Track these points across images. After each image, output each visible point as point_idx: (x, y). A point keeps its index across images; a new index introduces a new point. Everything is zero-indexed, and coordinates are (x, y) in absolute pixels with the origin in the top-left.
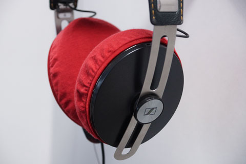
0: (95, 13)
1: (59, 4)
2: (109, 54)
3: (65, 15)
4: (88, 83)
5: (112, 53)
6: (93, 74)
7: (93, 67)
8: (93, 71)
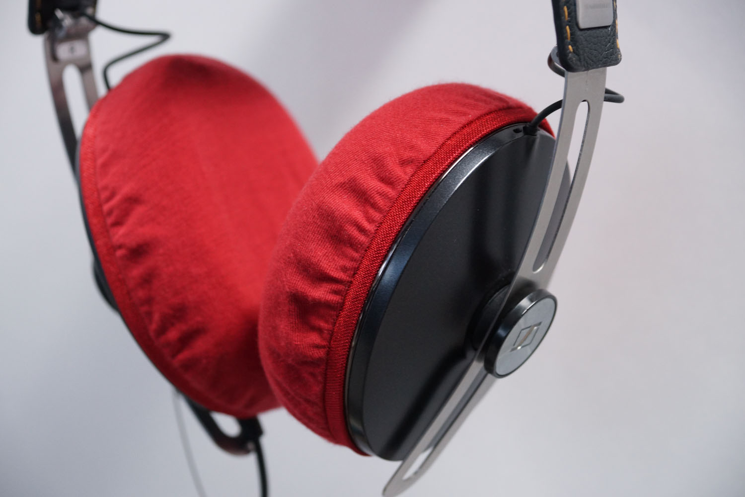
0: (165, 37)
1: (59, 14)
2: (410, 170)
3: (72, 50)
4: (344, 269)
5: (419, 168)
6: (362, 238)
7: (357, 214)
8: (362, 230)
